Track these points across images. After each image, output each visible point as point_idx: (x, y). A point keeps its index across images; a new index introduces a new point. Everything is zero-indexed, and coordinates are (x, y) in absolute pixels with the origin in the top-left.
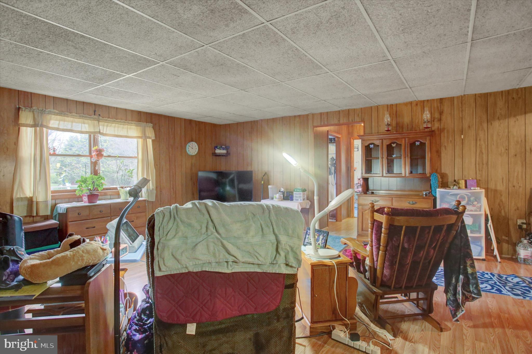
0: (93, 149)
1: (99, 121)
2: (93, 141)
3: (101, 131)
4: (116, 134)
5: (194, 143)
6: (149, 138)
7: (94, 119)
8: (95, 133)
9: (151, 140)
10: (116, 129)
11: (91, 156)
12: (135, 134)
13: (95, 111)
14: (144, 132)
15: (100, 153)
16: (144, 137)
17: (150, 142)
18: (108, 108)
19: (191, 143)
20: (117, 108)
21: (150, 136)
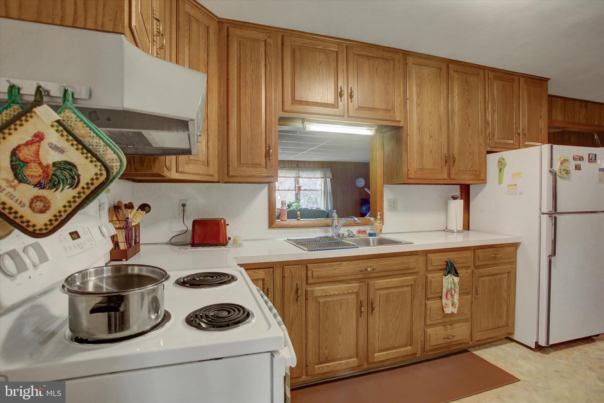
0: (297, 186)
1: (299, 171)
2: (297, 182)
3: (300, 176)
4: (308, 177)
5: (361, 178)
6: (328, 178)
7: (297, 170)
8: (297, 177)
9: (330, 179)
10: (308, 173)
11: (296, 191)
12: (320, 176)
13: (297, 165)
14: (325, 175)
15: (299, 189)
16: (325, 177)
17: (329, 180)
18: (304, 162)
19: (359, 179)
20: (309, 161)
21: (329, 176)
